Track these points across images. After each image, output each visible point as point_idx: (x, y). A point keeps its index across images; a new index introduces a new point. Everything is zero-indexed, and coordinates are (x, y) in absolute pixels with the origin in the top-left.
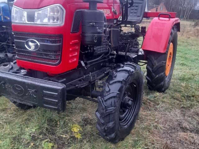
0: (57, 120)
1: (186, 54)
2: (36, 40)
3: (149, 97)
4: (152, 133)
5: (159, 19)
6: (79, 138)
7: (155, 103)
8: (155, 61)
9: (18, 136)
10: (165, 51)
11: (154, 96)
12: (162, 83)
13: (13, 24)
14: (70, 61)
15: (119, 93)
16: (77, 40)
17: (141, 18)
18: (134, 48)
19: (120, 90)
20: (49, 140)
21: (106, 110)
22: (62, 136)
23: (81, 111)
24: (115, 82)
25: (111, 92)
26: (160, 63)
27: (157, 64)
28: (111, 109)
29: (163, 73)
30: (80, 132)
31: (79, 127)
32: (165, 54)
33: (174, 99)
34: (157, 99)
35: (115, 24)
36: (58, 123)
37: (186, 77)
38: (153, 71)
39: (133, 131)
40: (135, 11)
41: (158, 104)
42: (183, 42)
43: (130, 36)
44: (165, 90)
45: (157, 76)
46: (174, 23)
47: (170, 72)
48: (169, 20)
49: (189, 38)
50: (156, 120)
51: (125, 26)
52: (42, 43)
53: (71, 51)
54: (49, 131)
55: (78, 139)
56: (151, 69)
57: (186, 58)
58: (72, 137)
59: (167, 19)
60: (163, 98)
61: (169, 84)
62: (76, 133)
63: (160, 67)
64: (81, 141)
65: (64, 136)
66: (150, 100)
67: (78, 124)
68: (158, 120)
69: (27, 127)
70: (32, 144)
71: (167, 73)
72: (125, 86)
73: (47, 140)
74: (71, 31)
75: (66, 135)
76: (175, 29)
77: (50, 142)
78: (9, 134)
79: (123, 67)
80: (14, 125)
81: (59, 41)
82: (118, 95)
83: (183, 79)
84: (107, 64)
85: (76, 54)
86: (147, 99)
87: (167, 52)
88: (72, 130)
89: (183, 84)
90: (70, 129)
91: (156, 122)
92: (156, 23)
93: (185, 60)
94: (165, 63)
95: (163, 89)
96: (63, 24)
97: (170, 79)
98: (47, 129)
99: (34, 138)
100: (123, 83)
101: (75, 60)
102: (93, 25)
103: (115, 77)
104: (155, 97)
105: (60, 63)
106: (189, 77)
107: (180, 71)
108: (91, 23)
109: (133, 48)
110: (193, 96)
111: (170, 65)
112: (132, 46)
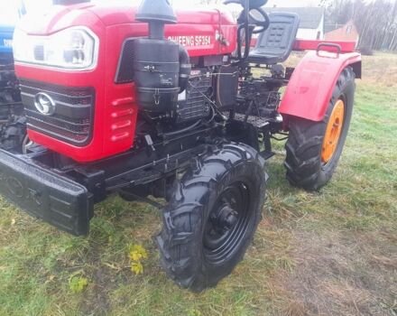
0: (109, 232)
1: (378, 116)
2: (49, 95)
3: (285, 200)
4: (273, 277)
5: (317, 54)
6: (137, 272)
7: (295, 211)
8: (302, 136)
9: (36, 259)
10: (322, 118)
11: (295, 199)
12: (314, 176)
13: (16, 63)
14: (114, 138)
15: (199, 204)
16: (130, 98)
17: (287, 51)
18: (267, 107)
19: (204, 200)
20: (84, 273)
21: (174, 237)
22: (109, 265)
23: (157, 219)
24: (195, 184)
25: (185, 203)
26: (310, 140)
27: (305, 142)
28: (182, 236)
29: (314, 159)
30: (142, 261)
31: (143, 250)
32: (323, 123)
33: (335, 206)
34: (301, 205)
35: (226, 63)
36: (110, 240)
37: (368, 163)
38: (296, 153)
39: (237, 268)
40: (278, 38)
41: (301, 216)
42: (377, 93)
43: (263, 84)
44: (319, 188)
45: (304, 163)
46: (347, 63)
47: (334, 155)
48: (338, 57)
49: (391, 85)
50: (288, 249)
51: (258, 66)
52: (58, 102)
53: (116, 118)
54: (90, 254)
55: (135, 273)
56: (292, 150)
57: (376, 125)
58: (124, 270)
59: (334, 55)
60: (313, 203)
61: (330, 177)
62: (135, 262)
63: (309, 148)
64: (140, 278)
65: (112, 266)
66: (286, 206)
67: (143, 245)
68: (292, 249)
69: (55, 243)
70: (52, 278)
71: (328, 155)
72: (214, 193)
73: (78, 272)
74: (116, 80)
75: (115, 265)
76: (349, 74)
77: (84, 277)
78: (21, 254)
79: (216, 153)
80: (35, 237)
81: (88, 100)
82: (197, 210)
83: (359, 167)
84: (207, 139)
85: (129, 123)
86: (282, 204)
87: (327, 119)
88: (129, 256)
89: (357, 178)
90: (126, 254)
91: (287, 253)
92: (310, 62)
93: (374, 129)
94: (322, 140)
95: (316, 187)
96: (94, 66)
97: (333, 167)
98: (86, 250)
99: (59, 266)
100: (211, 186)
101: (127, 134)
102: (151, 70)
103: (197, 173)
104: (297, 201)
105: (88, 141)
106: (373, 163)
107: (359, 149)
108: (147, 65)
109: (264, 109)
110: (372, 205)
111: (335, 142)
112: (264, 105)
